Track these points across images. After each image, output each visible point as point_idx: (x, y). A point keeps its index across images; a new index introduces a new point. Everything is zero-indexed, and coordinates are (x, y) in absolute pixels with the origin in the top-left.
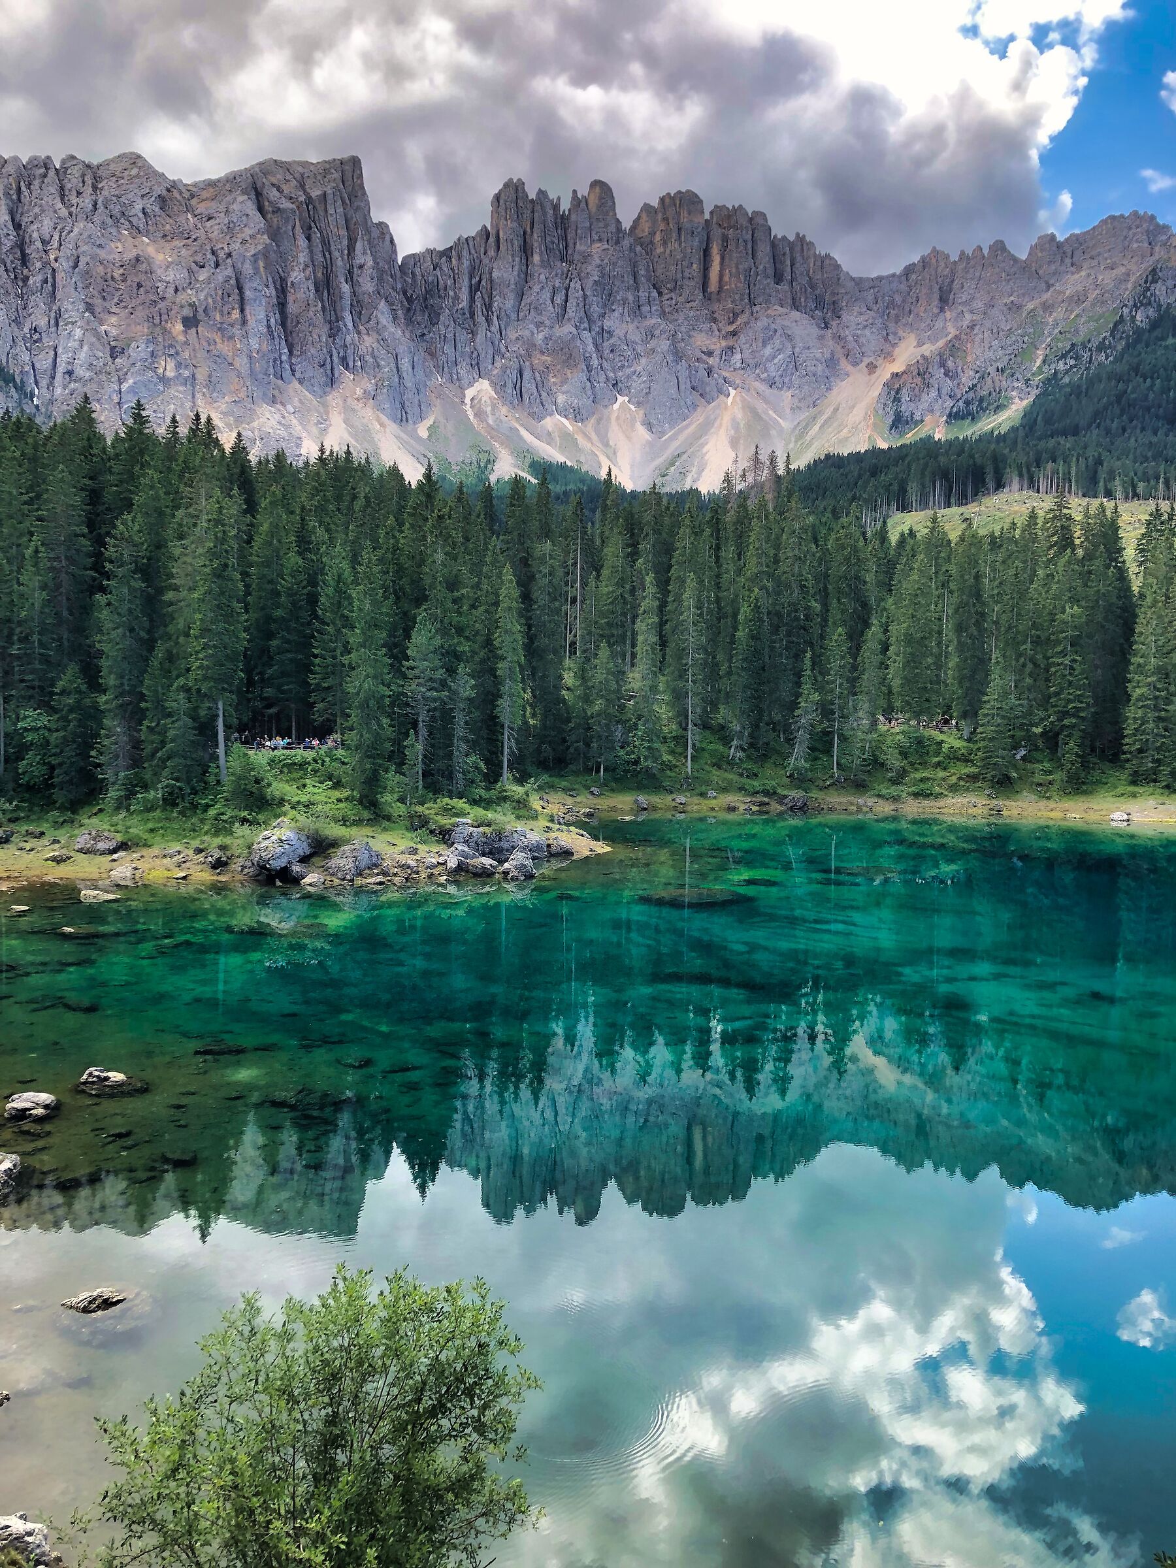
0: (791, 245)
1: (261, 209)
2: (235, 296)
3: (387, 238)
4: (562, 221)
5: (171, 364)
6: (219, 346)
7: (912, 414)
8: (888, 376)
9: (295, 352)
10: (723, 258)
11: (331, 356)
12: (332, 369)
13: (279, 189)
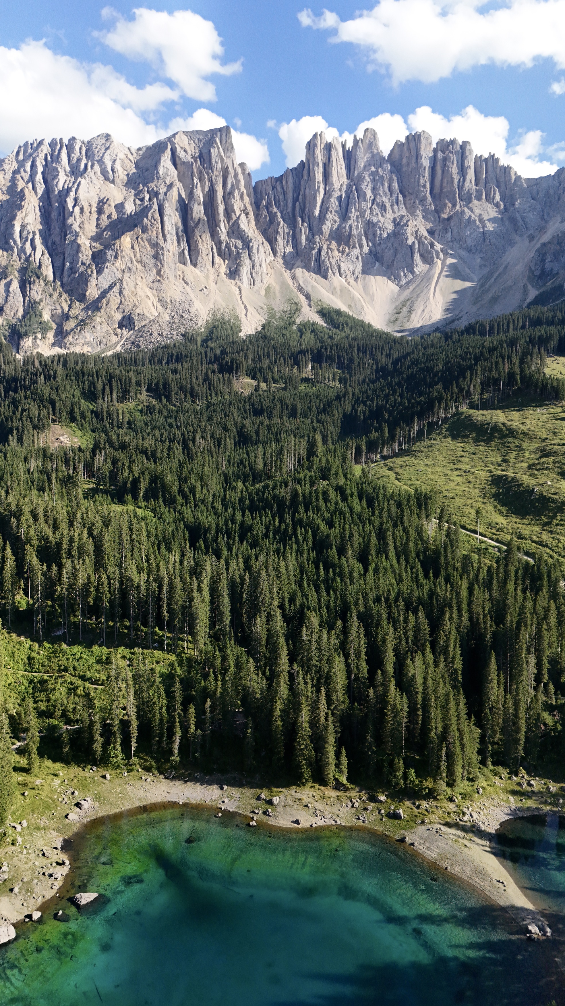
0: (486, 160)
1: (174, 162)
2: (158, 220)
3: (246, 171)
4: (348, 155)
7: (552, 270)
8: (539, 245)
9: (192, 248)
10: (443, 172)
11: (212, 249)
12: (213, 257)
13: (185, 150)
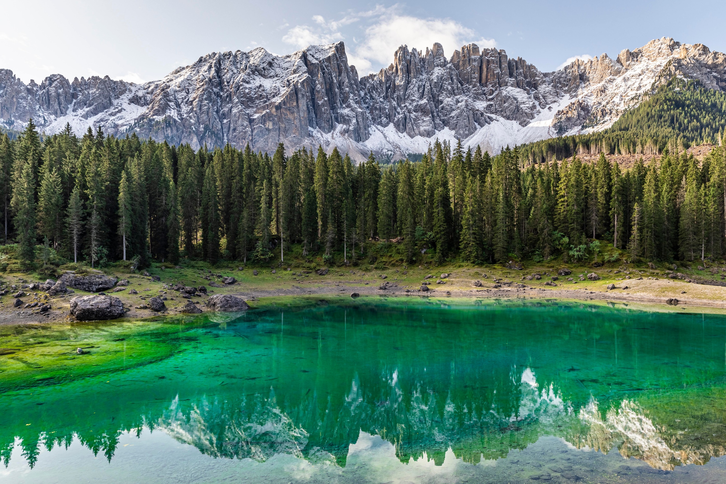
0: (516, 62)
1: (306, 64)
2: (294, 98)
3: (355, 71)
4: (423, 60)
5: (271, 124)
6: (289, 116)
7: (567, 127)
8: (557, 112)
9: (318, 117)
10: (487, 69)
11: (332, 117)
12: (332, 123)
13: (313, 56)
